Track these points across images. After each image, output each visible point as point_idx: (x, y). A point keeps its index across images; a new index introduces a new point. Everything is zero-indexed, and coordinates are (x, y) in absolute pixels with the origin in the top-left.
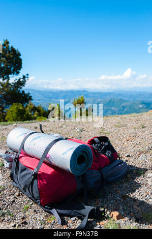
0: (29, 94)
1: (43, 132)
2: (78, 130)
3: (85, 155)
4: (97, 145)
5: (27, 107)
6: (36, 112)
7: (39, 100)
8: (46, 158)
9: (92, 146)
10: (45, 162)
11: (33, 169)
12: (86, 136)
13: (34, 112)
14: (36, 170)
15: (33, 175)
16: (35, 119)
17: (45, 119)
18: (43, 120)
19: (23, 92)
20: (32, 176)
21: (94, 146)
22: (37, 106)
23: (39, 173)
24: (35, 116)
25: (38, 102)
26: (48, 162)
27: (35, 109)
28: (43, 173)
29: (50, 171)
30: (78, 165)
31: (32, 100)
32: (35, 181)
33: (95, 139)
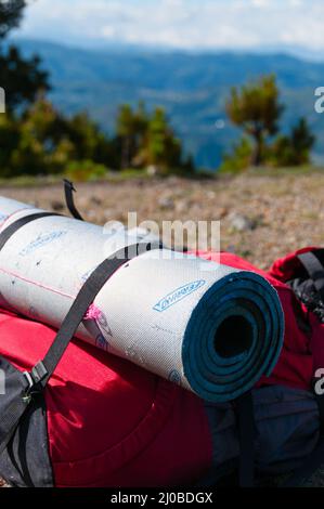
0: (37, 60)
1: (77, 216)
2: (240, 224)
3: (250, 318)
4: (309, 282)
5: (25, 117)
6: (66, 144)
7: (81, 91)
8: (86, 322)
9: (287, 285)
10: (78, 341)
11: (29, 367)
12: (270, 247)
13: (57, 142)
14: (40, 371)
15: (27, 390)
16: (58, 169)
17: (99, 174)
18: (93, 177)
19: (14, 52)
20: (23, 394)
21: (298, 289)
22: (69, 116)
23: (52, 382)
24: (61, 157)
25: (74, 99)
26: (91, 339)
27: (58, 129)
28: (69, 384)
29: (98, 377)
30: (217, 358)
31: (48, 88)
32: (38, 418)
33: (302, 257)
